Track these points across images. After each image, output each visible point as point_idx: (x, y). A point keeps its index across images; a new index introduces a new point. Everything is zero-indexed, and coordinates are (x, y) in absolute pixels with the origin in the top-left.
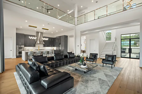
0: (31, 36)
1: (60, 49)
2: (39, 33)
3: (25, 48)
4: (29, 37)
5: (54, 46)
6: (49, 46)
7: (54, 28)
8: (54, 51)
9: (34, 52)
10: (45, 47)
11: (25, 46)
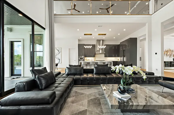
0: (86, 45)
1: (125, 60)
2: (100, 42)
3: (86, 58)
4: (85, 46)
5: (118, 56)
6: (112, 57)
7: (110, 30)
8: (112, 62)
9: (87, 63)
10: (107, 57)
11: (85, 56)
